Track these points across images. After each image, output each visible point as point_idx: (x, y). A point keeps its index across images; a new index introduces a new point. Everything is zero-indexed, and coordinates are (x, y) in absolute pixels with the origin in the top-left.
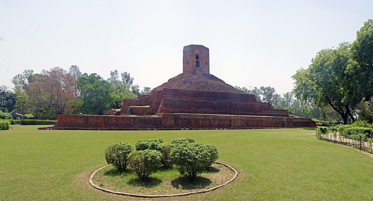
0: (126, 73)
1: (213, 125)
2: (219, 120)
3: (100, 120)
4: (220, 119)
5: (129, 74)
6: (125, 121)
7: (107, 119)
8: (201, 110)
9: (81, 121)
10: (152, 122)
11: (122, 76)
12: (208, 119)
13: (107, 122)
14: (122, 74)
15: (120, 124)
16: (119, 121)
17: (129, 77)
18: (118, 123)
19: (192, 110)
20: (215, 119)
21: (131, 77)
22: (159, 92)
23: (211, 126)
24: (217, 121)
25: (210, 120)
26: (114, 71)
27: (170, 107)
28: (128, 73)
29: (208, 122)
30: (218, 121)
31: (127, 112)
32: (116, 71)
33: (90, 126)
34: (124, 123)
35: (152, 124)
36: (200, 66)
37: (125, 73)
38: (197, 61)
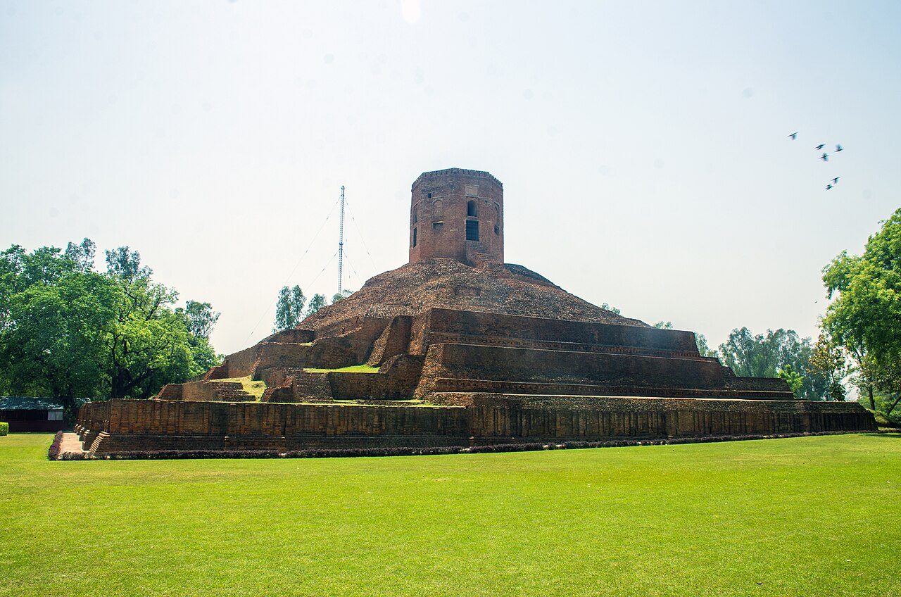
0: (124, 250)
1: (616, 431)
2: (632, 416)
3: (271, 421)
4: (635, 413)
5: (136, 255)
6: (350, 421)
7: (289, 417)
8: (560, 382)
9: (196, 425)
10: (439, 426)
11: (108, 260)
12: (603, 413)
13: (289, 426)
14: (107, 252)
15: (335, 434)
16: (331, 422)
17: (136, 265)
18: (328, 429)
19: (533, 381)
20: (621, 410)
21: (141, 267)
22: (396, 319)
23: (610, 435)
24: (627, 418)
25: (609, 414)
26: (78, 243)
27: (466, 372)
28: (132, 250)
29: (603, 422)
30: (630, 418)
31: (319, 390)
32: (87, 243)
33: (239, 444)
34: (345, 429)
35: (439, 433)
36: (480, 239)
37: (122, 250)
38: (470, 221)
